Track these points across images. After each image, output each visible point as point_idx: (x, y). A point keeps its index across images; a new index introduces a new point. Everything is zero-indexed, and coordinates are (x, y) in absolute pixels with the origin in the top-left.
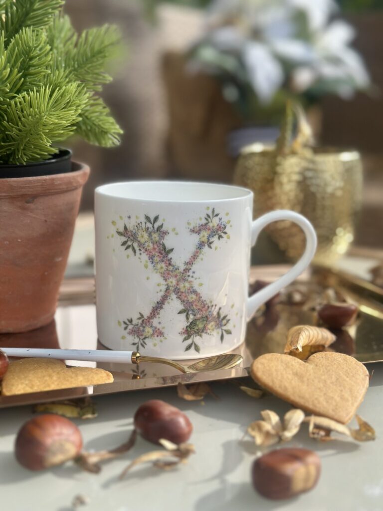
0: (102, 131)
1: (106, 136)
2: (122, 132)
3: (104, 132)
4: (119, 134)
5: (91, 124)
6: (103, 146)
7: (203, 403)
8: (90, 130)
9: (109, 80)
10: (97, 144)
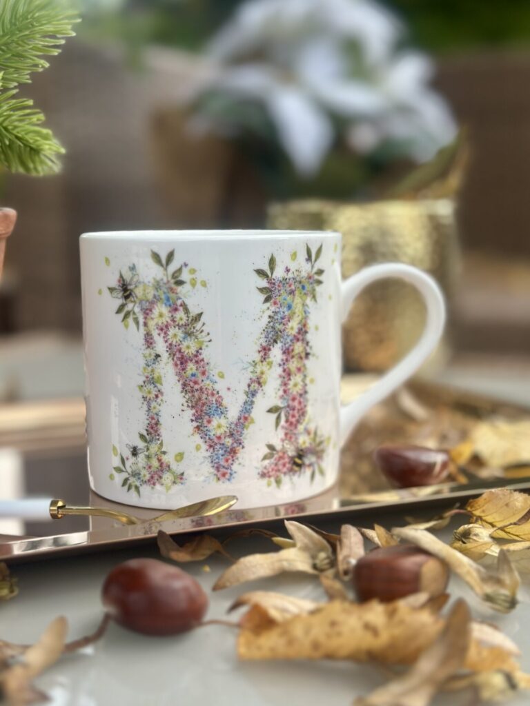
0: (32, 149)
1: (37, 159)
2: (63, 151)
3: (35, 151)
4: (59, 156)
5: (13, 138)
6: (34, 174)
7: (207, 569)
8: (10, 146)
9: (43, 67)
10: (21, 170)
